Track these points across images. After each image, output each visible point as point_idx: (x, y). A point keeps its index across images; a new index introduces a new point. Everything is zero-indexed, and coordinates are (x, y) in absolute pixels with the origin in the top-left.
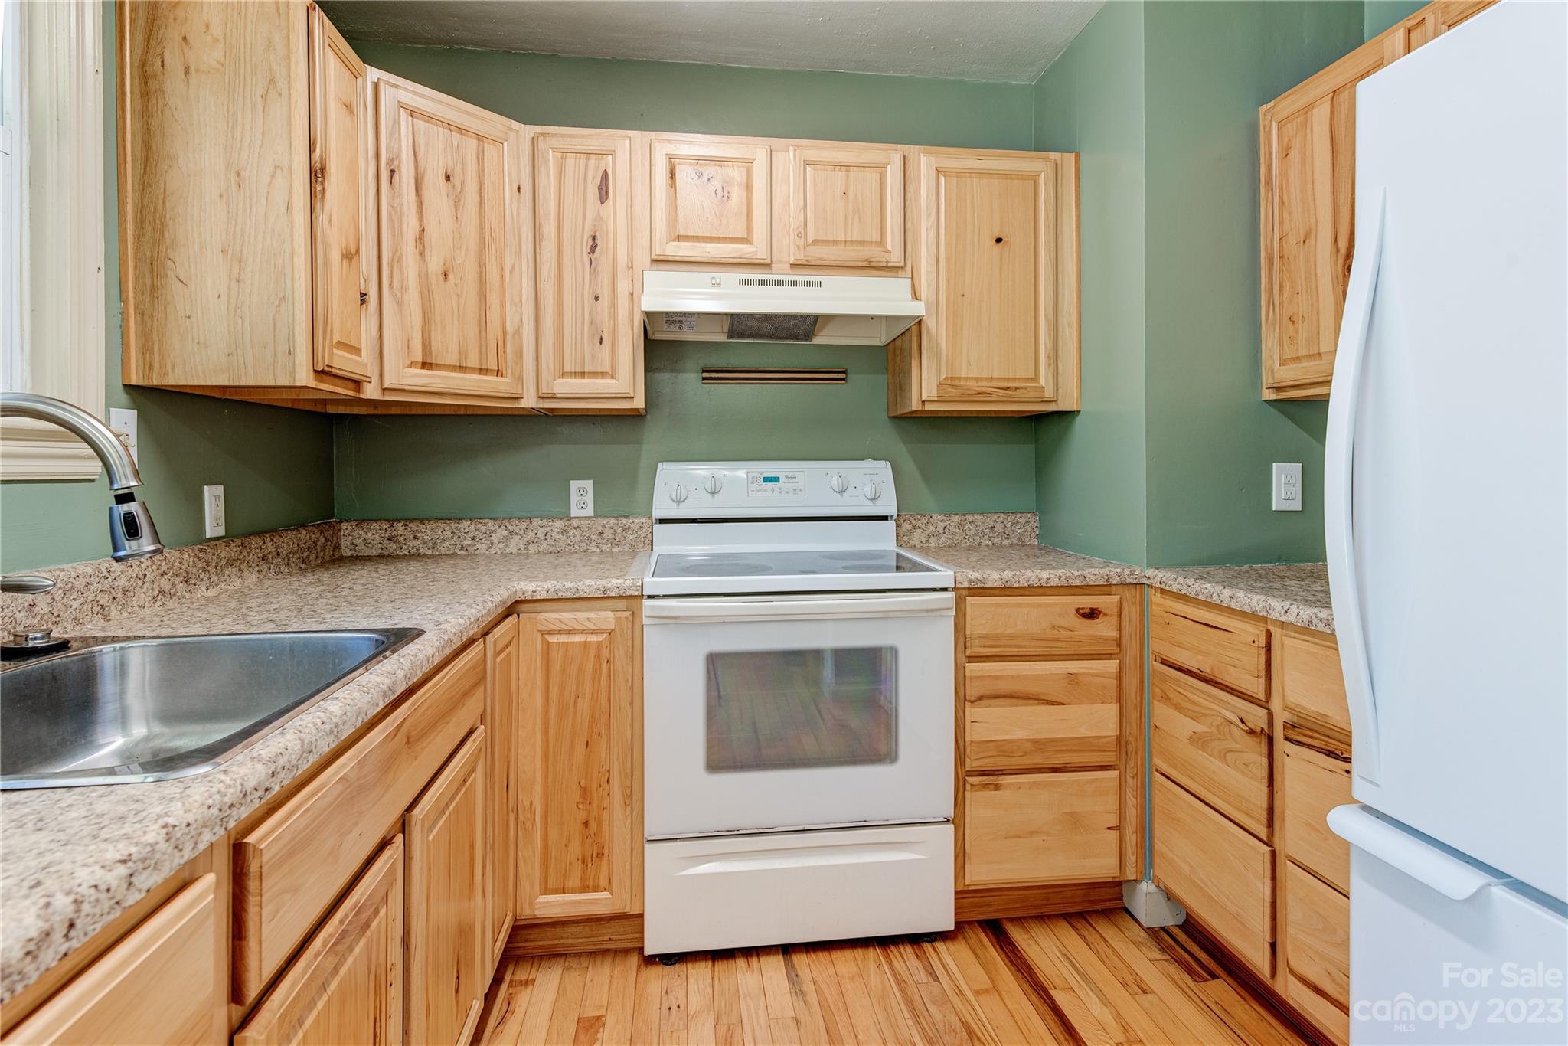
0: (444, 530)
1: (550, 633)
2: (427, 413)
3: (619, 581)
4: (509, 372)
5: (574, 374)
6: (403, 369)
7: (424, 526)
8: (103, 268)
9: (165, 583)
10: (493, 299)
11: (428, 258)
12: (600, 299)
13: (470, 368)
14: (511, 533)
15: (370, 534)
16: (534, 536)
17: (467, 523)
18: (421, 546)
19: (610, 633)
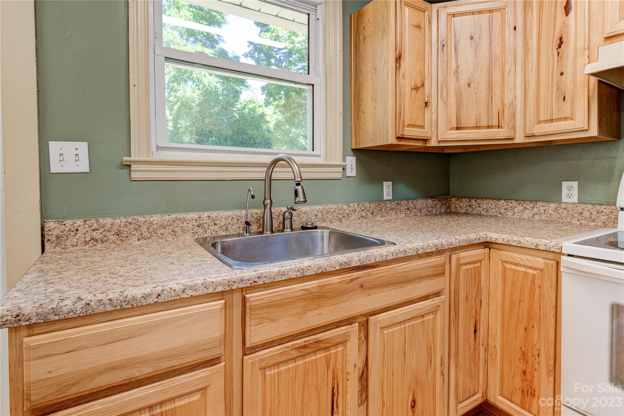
0: (492, 204)
1: (506, 262)
2: (486, 150)
3: (546, 241)
4: (506, 125)
5: (547, 121)
6: (447, 131)
7: (483, 202)
8: (342, 113)
9: (363, 214)
10: (497, 91)
11: (460, 79)
12: (564, 74)
13: (482, 127)
14: (525, 208)
15: (462, 203)
16: (538, 211)
17: (502, 201)
18: (482, 210)
19: (541, 271)
